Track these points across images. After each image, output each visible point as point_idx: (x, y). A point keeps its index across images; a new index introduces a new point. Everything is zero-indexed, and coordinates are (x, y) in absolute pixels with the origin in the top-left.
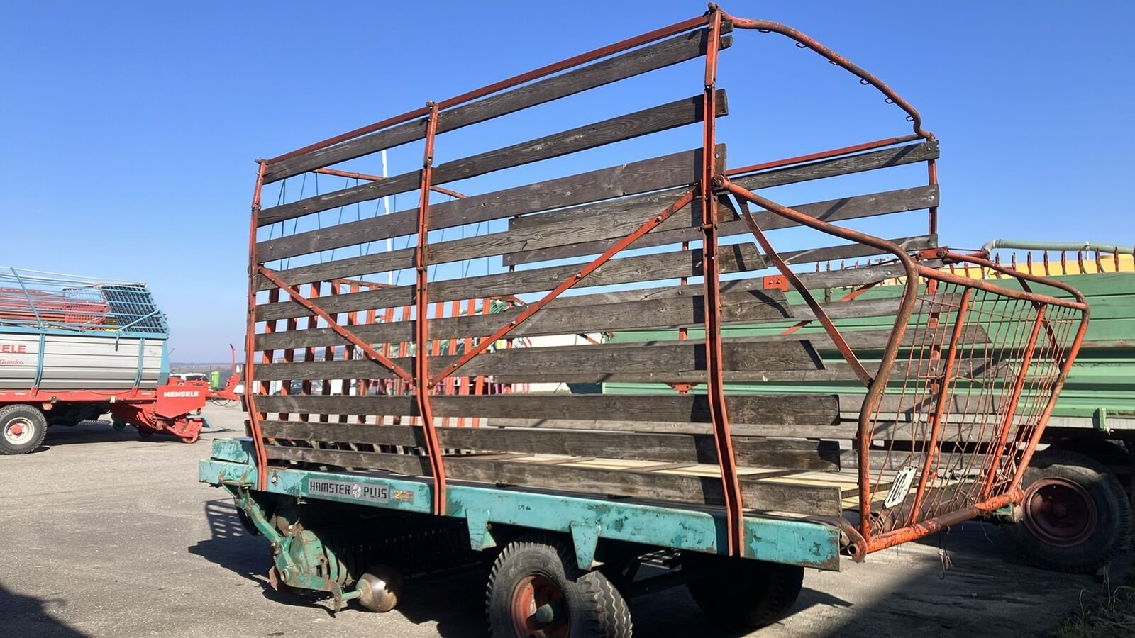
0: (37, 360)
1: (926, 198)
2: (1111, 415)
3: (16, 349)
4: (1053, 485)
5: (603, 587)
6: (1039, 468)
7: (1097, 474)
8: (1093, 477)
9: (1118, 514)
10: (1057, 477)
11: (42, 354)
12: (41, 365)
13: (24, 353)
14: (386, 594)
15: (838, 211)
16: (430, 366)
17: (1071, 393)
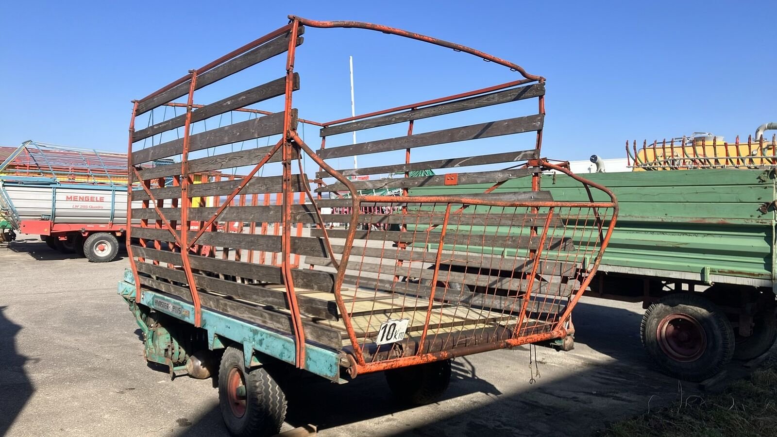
0: (111, 206)
1: (535, 124)
2: (713, 272)
3: (98, 199)
4: (680, 319)
5: (264, 377)
6: (670, 306)
7: (708, 312)
8: (705, 315)
9: (721, 342)
10: (682, 313)
11: (113, 202)
12: (113, 210)
13: (103, 201)
14: (202, 368)
15: (487, 130)
16: (188, 237)
17: (689, 255)
